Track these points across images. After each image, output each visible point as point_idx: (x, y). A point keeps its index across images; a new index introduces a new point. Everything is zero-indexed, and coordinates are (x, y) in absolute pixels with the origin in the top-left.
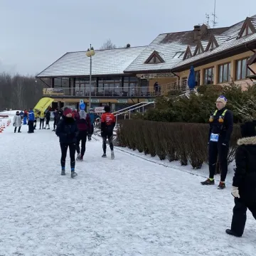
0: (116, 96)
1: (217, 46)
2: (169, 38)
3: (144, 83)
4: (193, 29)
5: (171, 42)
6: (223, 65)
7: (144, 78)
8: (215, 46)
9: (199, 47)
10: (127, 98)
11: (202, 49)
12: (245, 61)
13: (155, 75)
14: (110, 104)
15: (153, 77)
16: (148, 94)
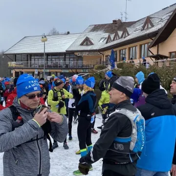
0: (60, 67)
1: (129, 35)
2: (96, 28)
3: (80, 58)
4: (112, 22)
5: (97, 31)
6: (132, 47)
7: (80, 55)
8: (127, 35)
9: (117, 35)
10: (69, 69)
11: (119, 36)
12: (146, 45)
13: (87, 53)
14: (57, 73)
15: (86, 55)
16: (83, 66)
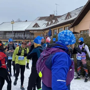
0: (22, 39)
1: (58, 22)
2: (41, 19)
3: (33, 34)
4: (49, 16)
5: (42, 20)
6: (60, 28)
7: (32, 32)
8: (57, 22)
9: (52, 22)
10: (26, 39)
11: (53, 23)
12: (68, 27)
13: (37, 31)
14: (20, 41)
15: (36, 32)
16: (34, 38)
